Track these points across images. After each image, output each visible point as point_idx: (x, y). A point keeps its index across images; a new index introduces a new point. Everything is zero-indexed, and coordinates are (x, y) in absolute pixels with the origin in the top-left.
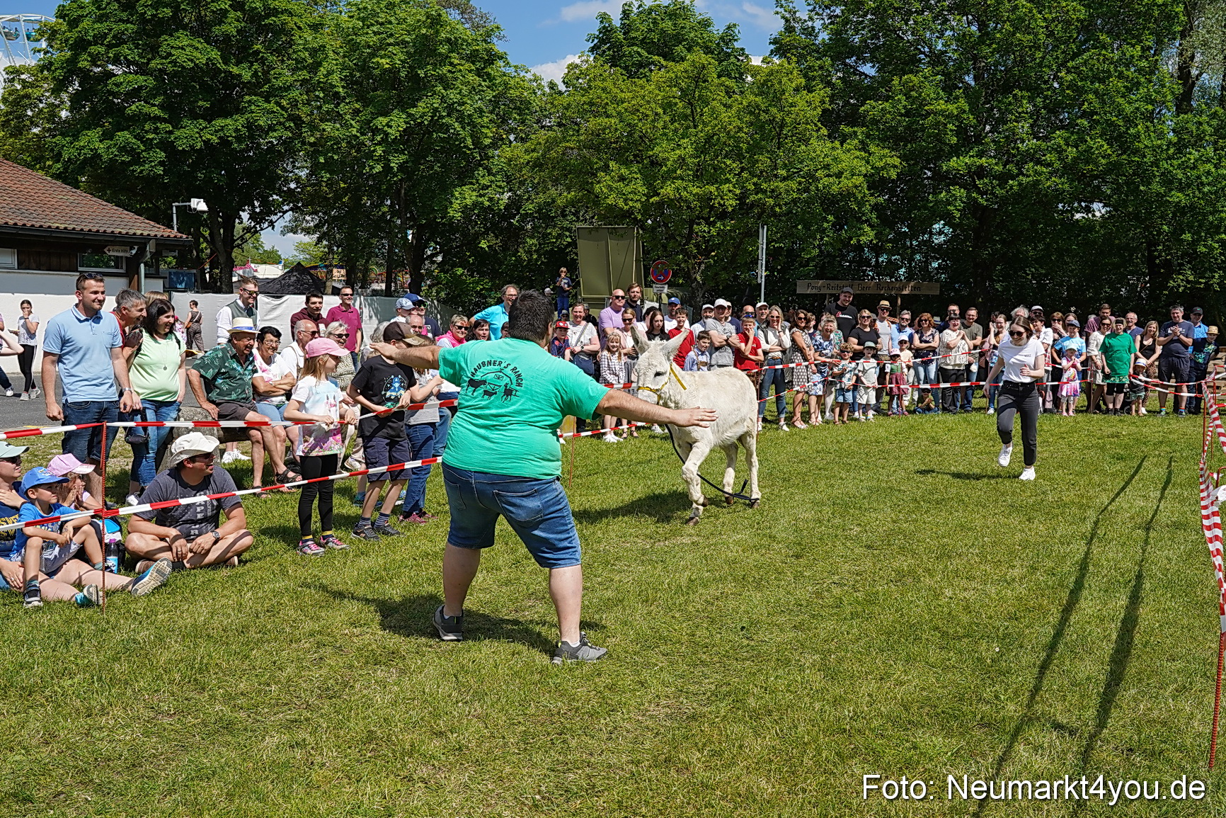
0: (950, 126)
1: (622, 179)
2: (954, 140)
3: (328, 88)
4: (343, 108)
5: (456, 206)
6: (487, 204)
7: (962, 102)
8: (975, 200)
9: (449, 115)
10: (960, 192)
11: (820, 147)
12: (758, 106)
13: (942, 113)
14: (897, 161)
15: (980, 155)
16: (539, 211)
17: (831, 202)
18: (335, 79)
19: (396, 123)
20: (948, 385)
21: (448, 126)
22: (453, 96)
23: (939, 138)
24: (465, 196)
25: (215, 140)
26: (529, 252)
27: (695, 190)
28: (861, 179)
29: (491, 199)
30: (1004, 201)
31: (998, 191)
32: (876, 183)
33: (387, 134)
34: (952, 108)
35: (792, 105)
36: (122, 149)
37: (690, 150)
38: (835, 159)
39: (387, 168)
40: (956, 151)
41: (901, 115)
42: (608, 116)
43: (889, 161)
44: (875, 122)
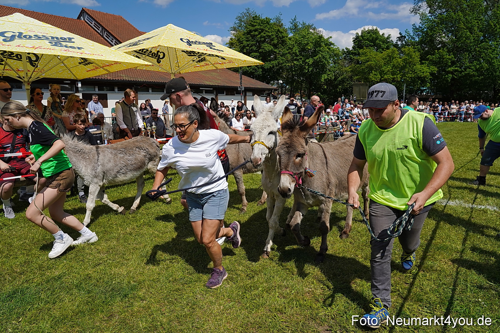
0: (449, 61)
1: (375, 74)
2: (450, 64)
3: (295, 54)
4: (298, 58)
5: (323, 79)
6: (330, 78)
7: (452, 56)
8: (454, 77)
9: (323, 59)
10: (450, 75)
11: (418, 66)
12: (407, 59)
13: (448, 58)
14: (436, 69)
15: (456, 67)
16: (342, 80)
17: (419, 78)
18: (297, 51)
19: (310, 61)
20: (451, 116)
21: (323, 61)
22: (324, 54)
23: (446, 64)
24: (324, 77)
25: (272, 66)
26: (339, 89)
27: (392, 77)
28: (429, 73)
29: (330, 77)
30: (461, 77)
31: (460, 75)
32: (432, 74)
33: (309, 63)
34: (450, 57)
35: (414, 58)
36: (253, 69)
37: (391, 68)
38: (422, 69)
39: (308, 71)
40: (450, 66)
41: (437, 58)
42: (371, 61)
43: (435, 69)
44: (431, 60)
